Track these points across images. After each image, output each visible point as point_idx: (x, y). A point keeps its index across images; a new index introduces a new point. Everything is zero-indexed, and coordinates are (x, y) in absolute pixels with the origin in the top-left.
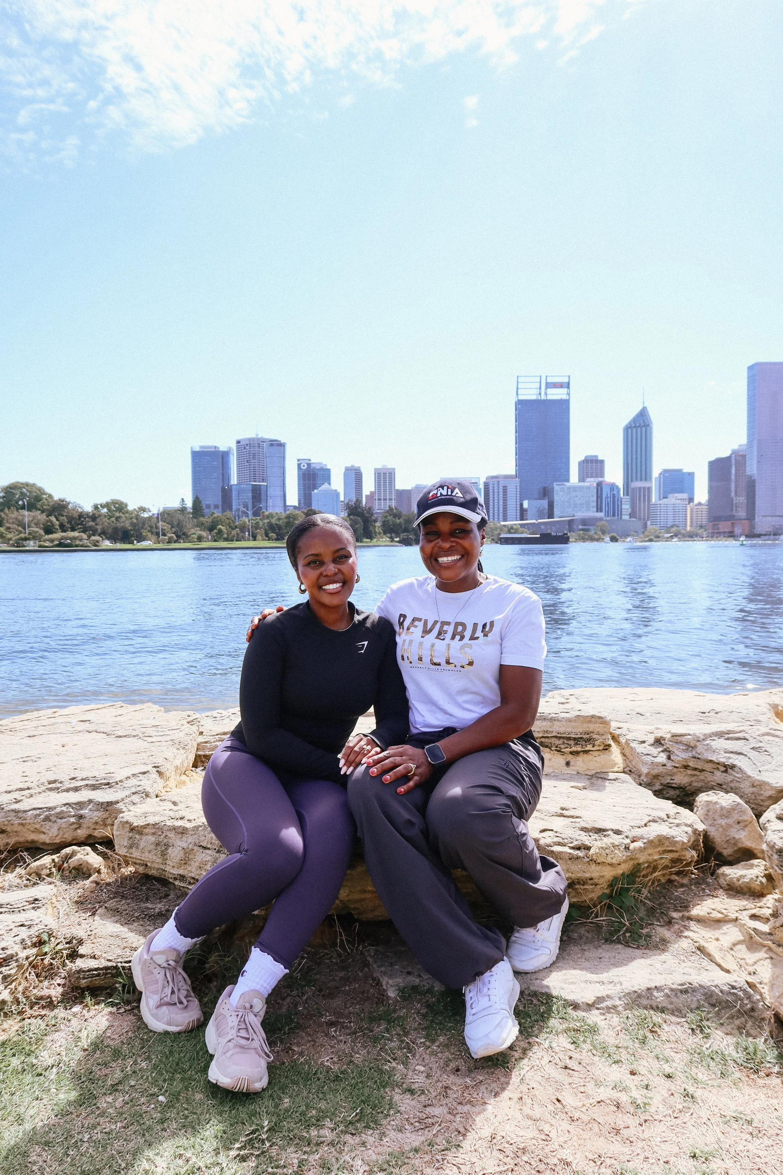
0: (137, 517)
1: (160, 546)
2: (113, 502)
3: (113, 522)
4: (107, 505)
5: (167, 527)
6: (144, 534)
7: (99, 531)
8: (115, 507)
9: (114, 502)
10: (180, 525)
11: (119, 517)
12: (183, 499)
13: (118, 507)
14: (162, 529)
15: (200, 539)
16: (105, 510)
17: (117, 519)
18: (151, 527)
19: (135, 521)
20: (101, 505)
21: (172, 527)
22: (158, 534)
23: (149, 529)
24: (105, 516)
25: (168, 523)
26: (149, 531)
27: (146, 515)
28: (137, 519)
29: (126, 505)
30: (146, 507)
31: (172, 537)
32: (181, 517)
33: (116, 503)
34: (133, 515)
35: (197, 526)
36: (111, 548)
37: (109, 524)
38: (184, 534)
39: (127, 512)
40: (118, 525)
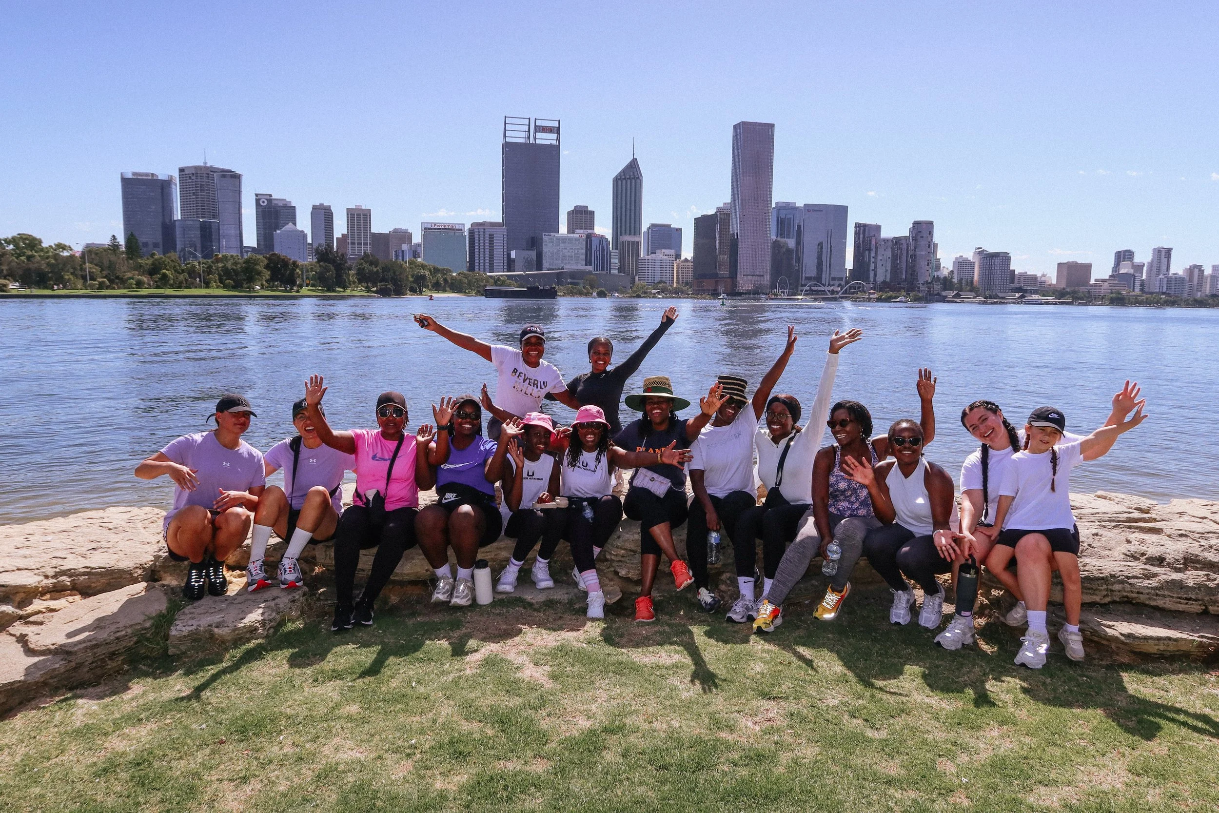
0: (56, 257)
1: (88, 292)
2: (21, 238)
3: (24, 262)
4: (13, 241)
5: (96, 270)
6: (67, 277)
7: (5, 272)
8: (24, 243)
9: (23, 238)
10: (111, 266)
11: (33, 256)
12: (114, 236)
13: (32, 243)
14: (89, 272)
15: (139, 285)
16: (11, 247)
17: (29, 258)
18: (75, 269)
19: (53, 261)
20: (5, 240)
21: (102, 270)
22: (84, 278)
23: (72, 270)
24: (12, 255)
25: (96, 265)
26: (72, 274)
27: (66, 254)
28: (56, 260)
29: (40, 242)
30: (67, 244)
31: (103, 282)
32: (113, 258)
33: (26, 239)
34: (50, 254)
35: (135, 269)
36: (24, 293)
37: (18, 264)
38: (118, 278)
39: (42, 250)
40: (31, 266)
